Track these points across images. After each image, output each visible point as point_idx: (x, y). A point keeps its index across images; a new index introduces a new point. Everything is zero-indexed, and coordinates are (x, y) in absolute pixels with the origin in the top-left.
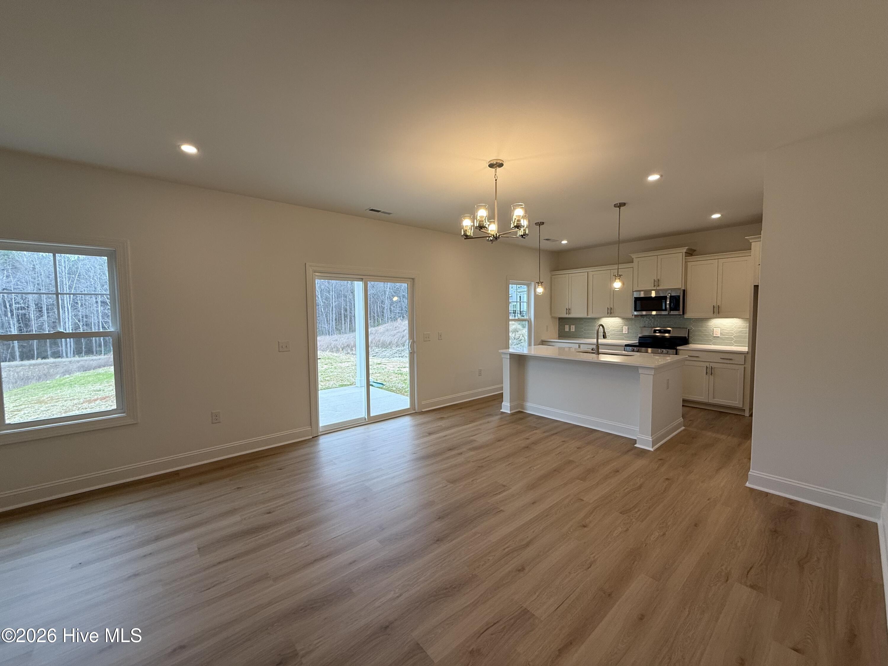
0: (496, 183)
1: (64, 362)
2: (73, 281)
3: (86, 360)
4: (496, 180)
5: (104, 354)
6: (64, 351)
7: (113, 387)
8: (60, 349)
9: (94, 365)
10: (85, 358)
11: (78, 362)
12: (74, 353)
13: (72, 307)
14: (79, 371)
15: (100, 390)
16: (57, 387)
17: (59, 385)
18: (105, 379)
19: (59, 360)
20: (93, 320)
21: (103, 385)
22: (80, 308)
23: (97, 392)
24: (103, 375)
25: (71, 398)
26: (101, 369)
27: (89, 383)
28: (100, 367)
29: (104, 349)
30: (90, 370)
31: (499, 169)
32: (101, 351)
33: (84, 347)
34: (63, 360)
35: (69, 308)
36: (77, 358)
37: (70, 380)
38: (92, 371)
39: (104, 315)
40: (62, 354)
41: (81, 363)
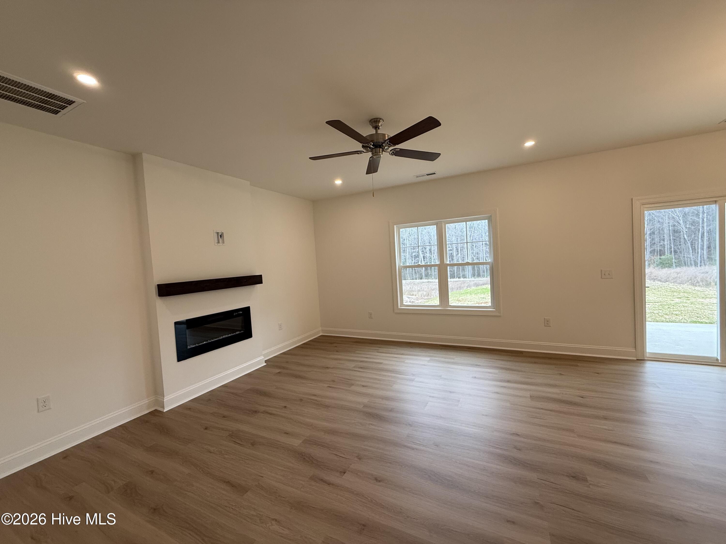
1: (467, 281)
2: (471, 233)
3: (477, 280)
5: (486, 277)
6: (467, 274)
7: (490, 297)
8: (466, 273)
9: (481, 283)
10: (477, 279)
11: (474, 281)
12: (472, 276)
13: (471, 248)
14: (474, 286)
15: (484, 298)
16: (464, 294)
17: (466, 293)
18: (486, 292)
19: (465, 279)
20: (481, 256)
21: (485, 295)
22: (475, 248)
23: (482, 299)
24: (485, 290)
25: (471, 300)
26: (484, 286)
27: (479, 293)
28: (484, 285)
29: (486, 274)
30: (479, 286)
32: (484, 275)
33: (476, 272)
34: (467, 279)
35: (470, 249)
36: (473, 279)
37: (470, 291)
38: (480, 287)
39: (486, 251)
40: (466, 276)
41: (475, 281)
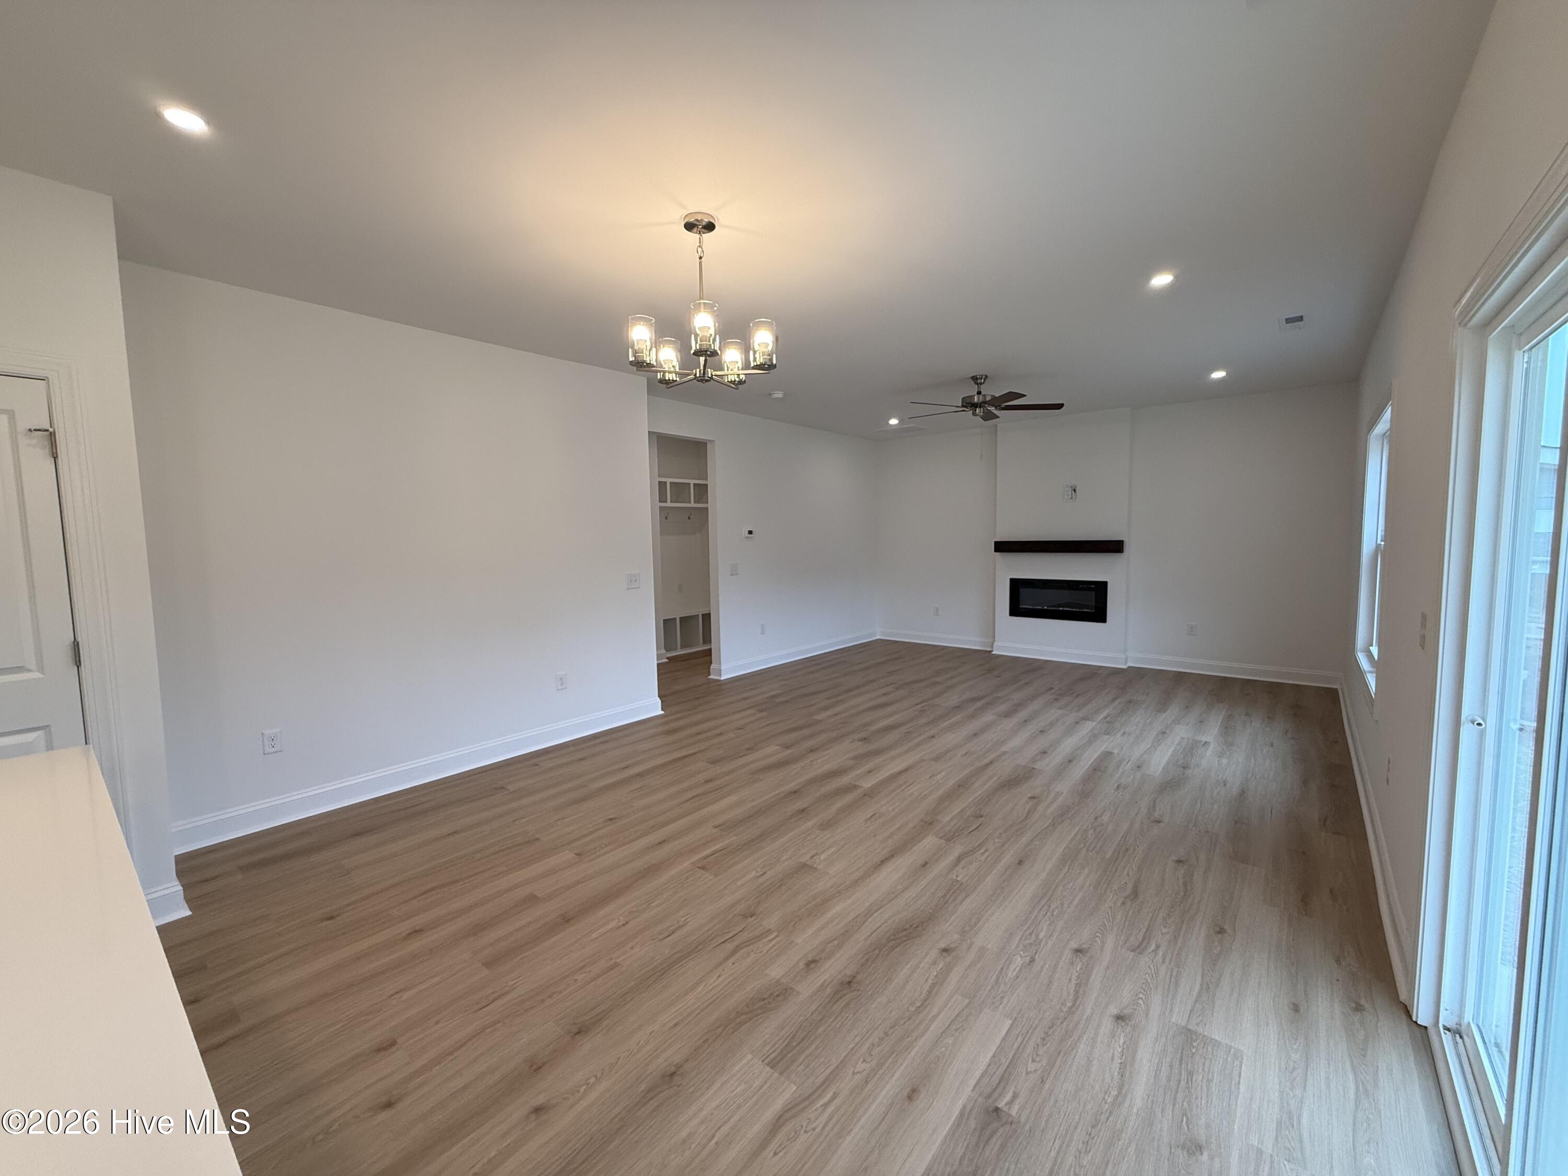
0: (700, 264)
4: (700, 258)
31: (707, 236)
